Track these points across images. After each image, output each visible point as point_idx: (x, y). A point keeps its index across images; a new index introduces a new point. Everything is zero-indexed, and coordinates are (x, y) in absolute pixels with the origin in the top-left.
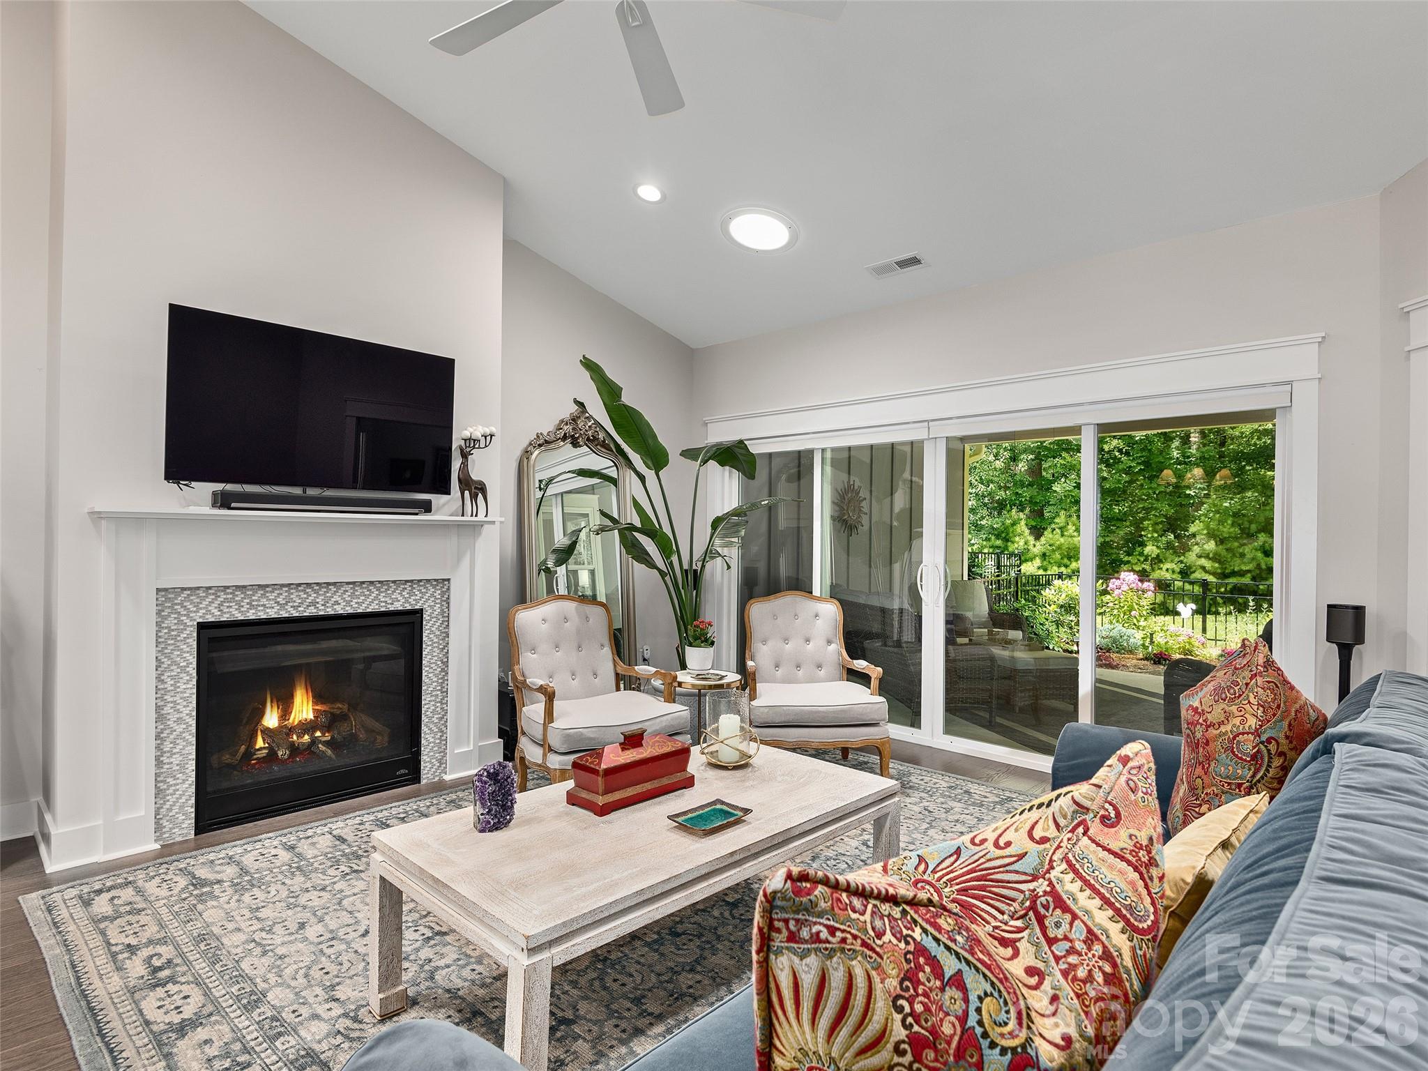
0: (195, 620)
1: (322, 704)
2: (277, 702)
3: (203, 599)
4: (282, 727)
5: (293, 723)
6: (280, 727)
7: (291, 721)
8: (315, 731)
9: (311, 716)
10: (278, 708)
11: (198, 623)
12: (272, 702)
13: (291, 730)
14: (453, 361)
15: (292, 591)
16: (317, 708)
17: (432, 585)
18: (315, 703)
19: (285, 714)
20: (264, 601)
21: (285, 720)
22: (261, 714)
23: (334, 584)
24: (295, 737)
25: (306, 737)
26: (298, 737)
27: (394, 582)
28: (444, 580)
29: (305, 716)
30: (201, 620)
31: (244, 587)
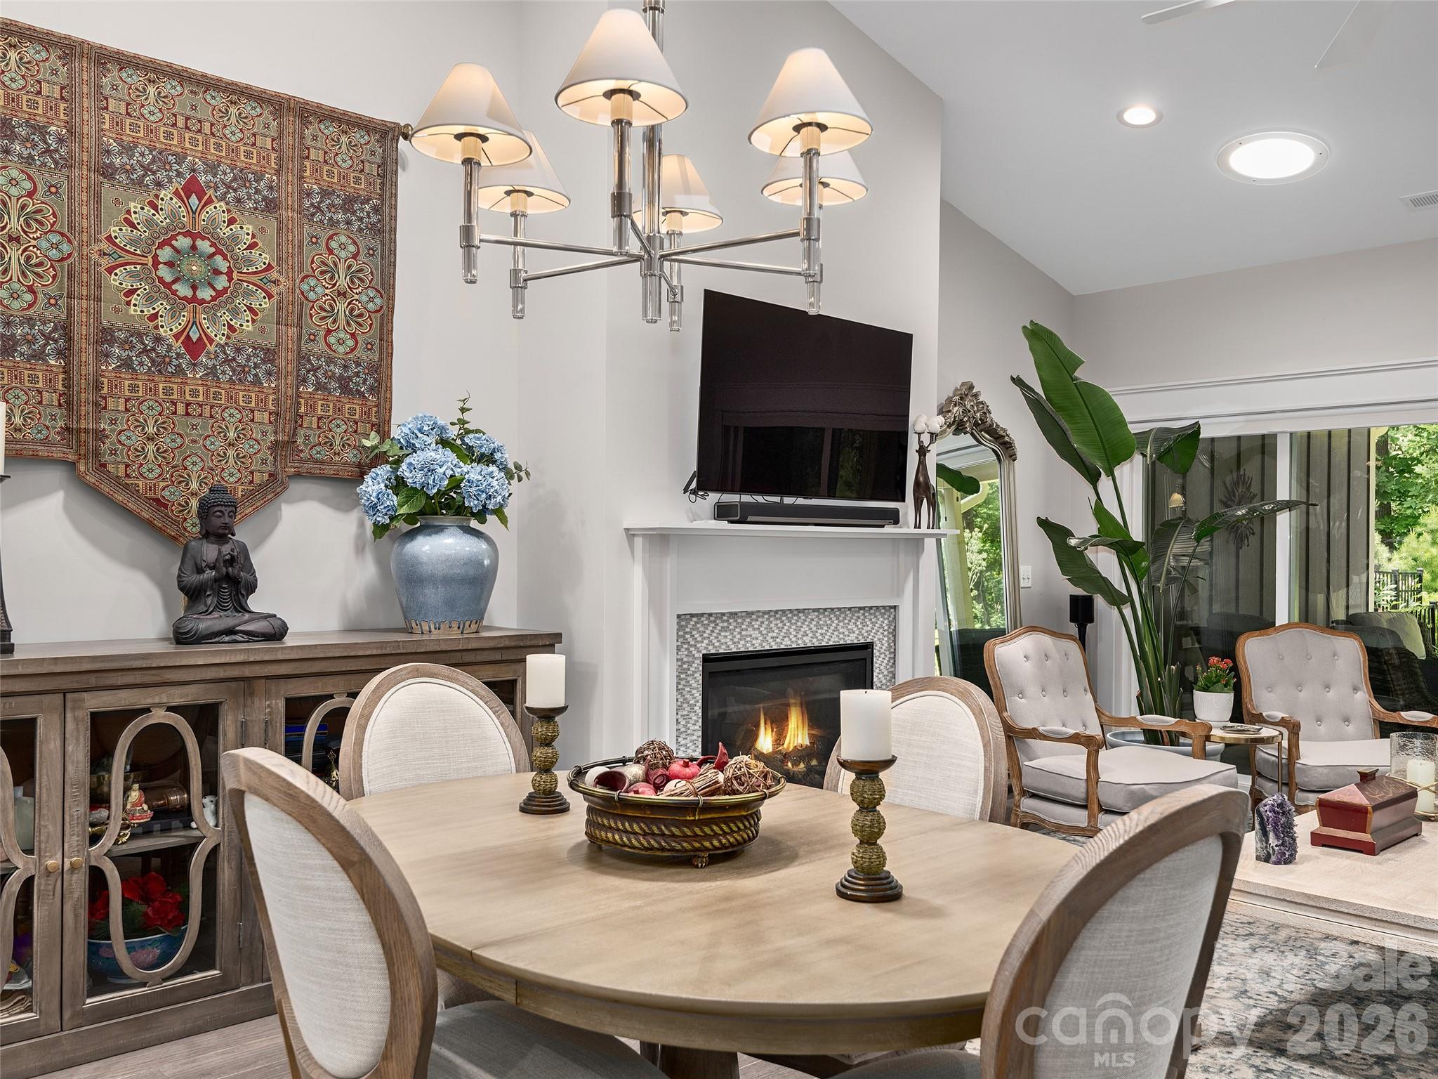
0: (700, 652)
1: (818, 728)
2: (771, 724)
3: (706, 627)
4: (776, 753)
5: (788, 747)
6: (774, 752)
7: (785, 746)
8: (811, 760)
9: (807, 742)
10: (772, 731)
11: (703, 655)
12: (765, 724)
13: (786, 756)
14: (911, 336)
15: (771, 619)
16: (813, 732)
17: (881, 614)
18: (811, 727)
19: (779, 739)
20: (750, 631)
21: (779, 744)
22: (754, 736)
23: (803, 611)
24: (790, 764)
25: (802, 765)
26: (793, 765)
27: (850, 609)
28: (891, 607)
29: (800, 741)
30: (705, 652)
31: (736, 614)
